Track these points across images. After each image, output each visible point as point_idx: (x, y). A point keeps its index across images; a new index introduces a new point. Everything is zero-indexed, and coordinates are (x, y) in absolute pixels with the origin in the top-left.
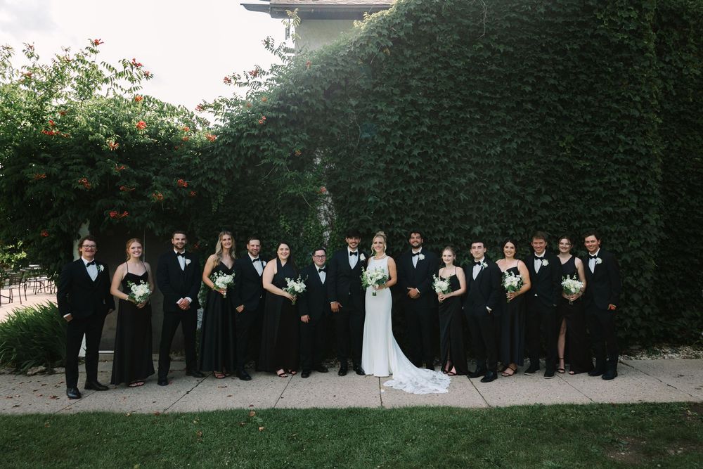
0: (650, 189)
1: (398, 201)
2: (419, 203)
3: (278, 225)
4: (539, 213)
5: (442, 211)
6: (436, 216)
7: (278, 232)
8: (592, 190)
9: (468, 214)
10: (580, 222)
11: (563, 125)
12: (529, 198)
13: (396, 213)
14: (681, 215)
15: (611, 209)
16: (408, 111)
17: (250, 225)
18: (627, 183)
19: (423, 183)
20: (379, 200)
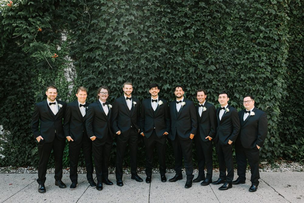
0: (279, 63)
1: (115, 66)
2: (128, 68)
3: (37, 80)
4: (206, 77)
5: (143, 73)
6: (139, 77)
7: (37, 84)
8: (242, 62)
9: (161, 76)
10: (233, 83)
11: (226, 19)
12: (200, 67)
13: (114, 74)
14: (299, 82)
15: (253, 76)
16: (122, 5)
17: (15, 80)
18: (265, 58)
19: (132, 55)
20: (101, 65)
